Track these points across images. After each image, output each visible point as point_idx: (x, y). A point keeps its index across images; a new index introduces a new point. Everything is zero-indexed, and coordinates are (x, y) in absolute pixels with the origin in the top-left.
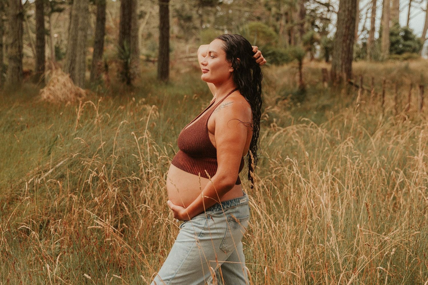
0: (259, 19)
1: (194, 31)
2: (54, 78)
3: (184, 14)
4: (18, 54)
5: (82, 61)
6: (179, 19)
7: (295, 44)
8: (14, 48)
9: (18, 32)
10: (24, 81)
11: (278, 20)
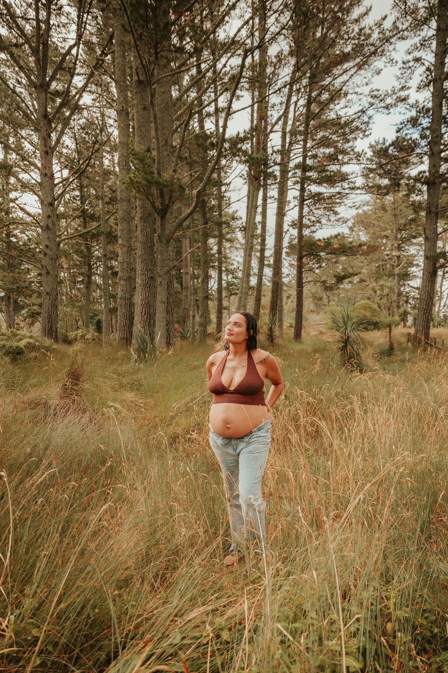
0: (369, 298)
1: (323, 307)
3: (317, 295)
7: (393, 316)
11: (381, 299)
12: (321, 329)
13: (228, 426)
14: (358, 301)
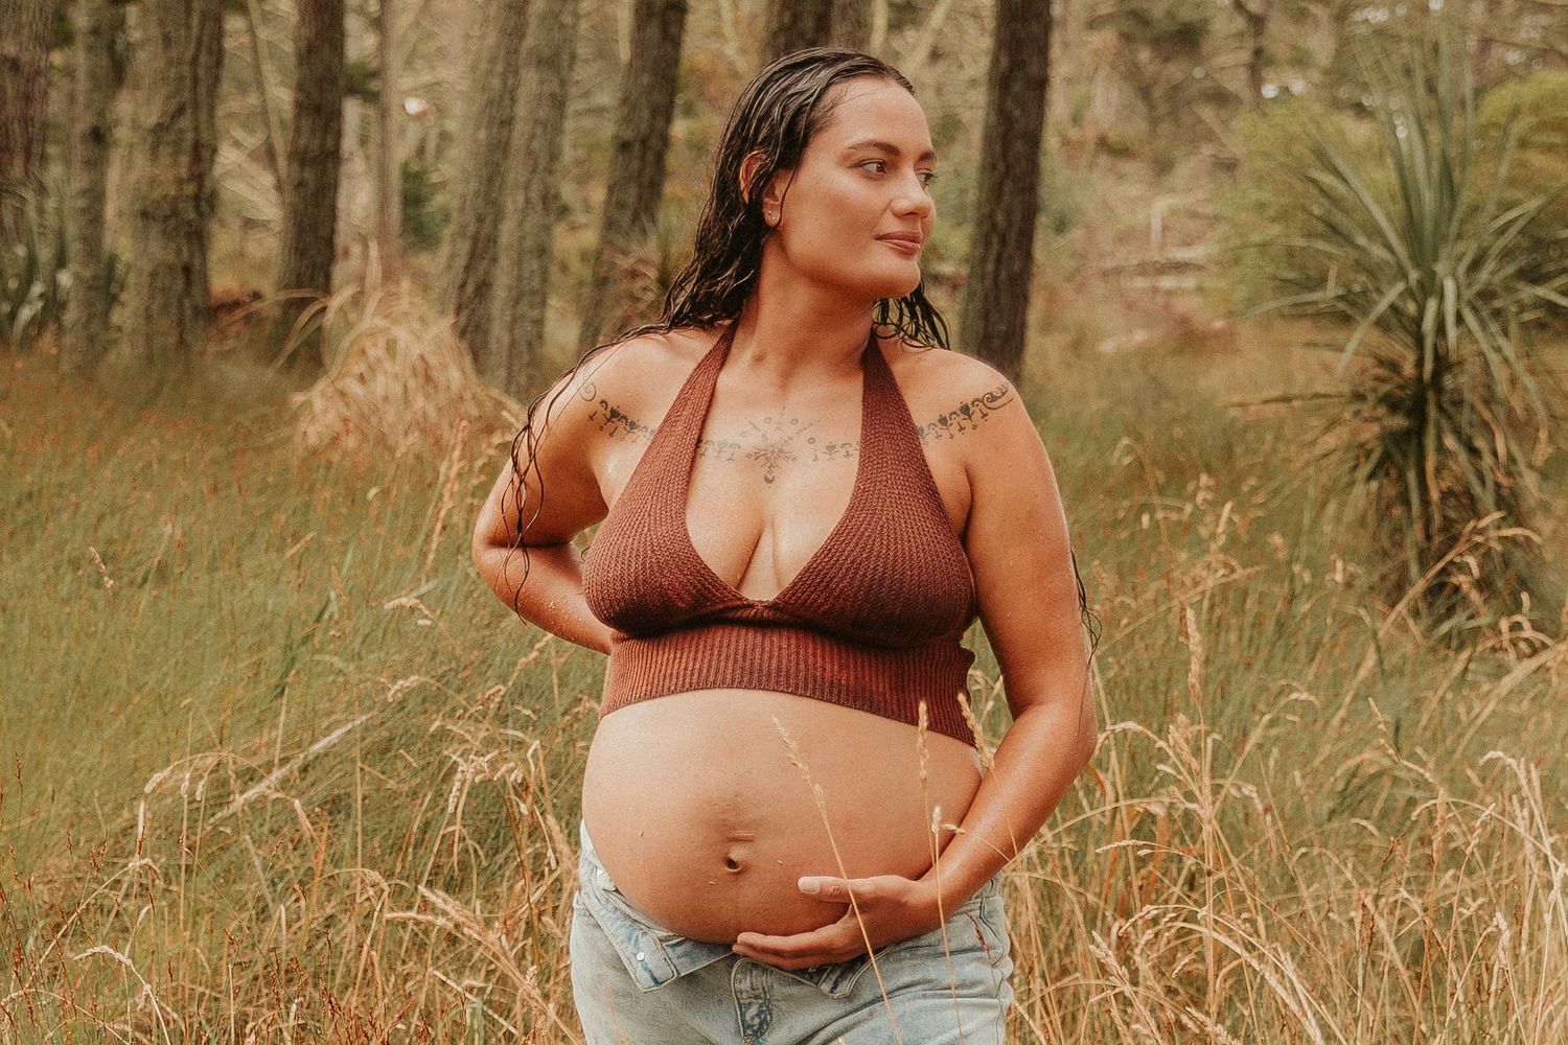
1: (1207, 113)
2: (372, 334)
4: (190, 189)
5: (529, 243)
6: (1127, 38)
8: (165, 151)
9: (194, 61)
10: (212, 348)
12: (1187, 305)
13: (737, 853)
14: (1509, 73)
